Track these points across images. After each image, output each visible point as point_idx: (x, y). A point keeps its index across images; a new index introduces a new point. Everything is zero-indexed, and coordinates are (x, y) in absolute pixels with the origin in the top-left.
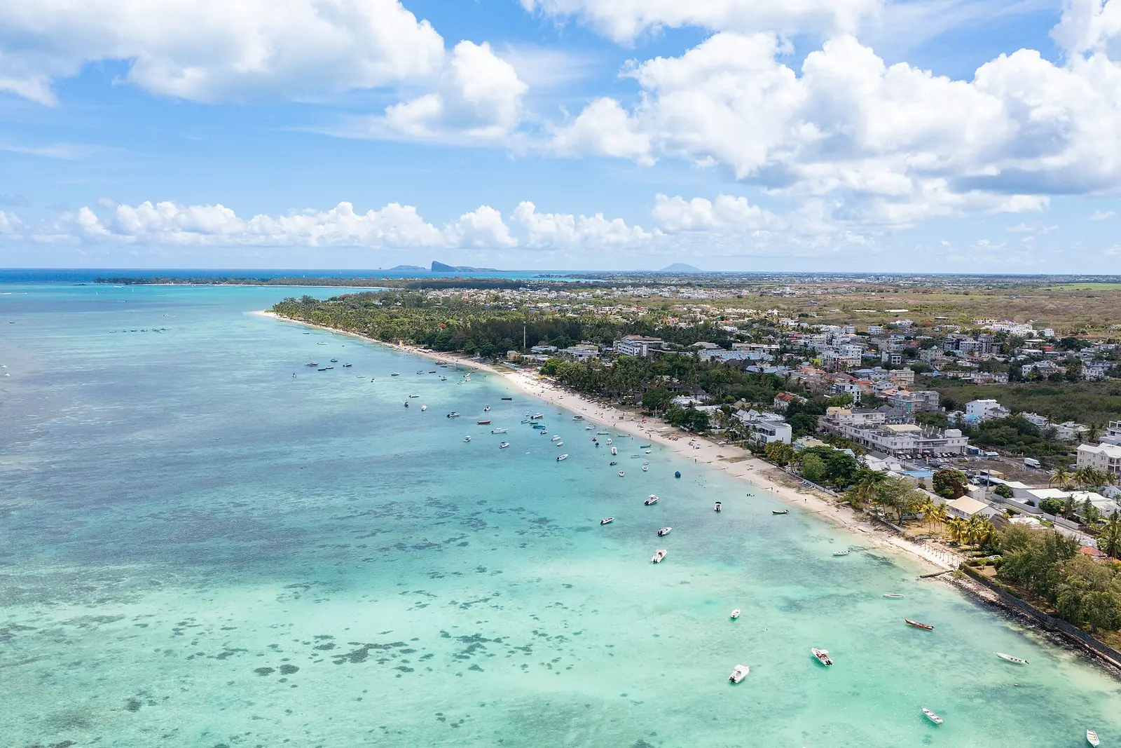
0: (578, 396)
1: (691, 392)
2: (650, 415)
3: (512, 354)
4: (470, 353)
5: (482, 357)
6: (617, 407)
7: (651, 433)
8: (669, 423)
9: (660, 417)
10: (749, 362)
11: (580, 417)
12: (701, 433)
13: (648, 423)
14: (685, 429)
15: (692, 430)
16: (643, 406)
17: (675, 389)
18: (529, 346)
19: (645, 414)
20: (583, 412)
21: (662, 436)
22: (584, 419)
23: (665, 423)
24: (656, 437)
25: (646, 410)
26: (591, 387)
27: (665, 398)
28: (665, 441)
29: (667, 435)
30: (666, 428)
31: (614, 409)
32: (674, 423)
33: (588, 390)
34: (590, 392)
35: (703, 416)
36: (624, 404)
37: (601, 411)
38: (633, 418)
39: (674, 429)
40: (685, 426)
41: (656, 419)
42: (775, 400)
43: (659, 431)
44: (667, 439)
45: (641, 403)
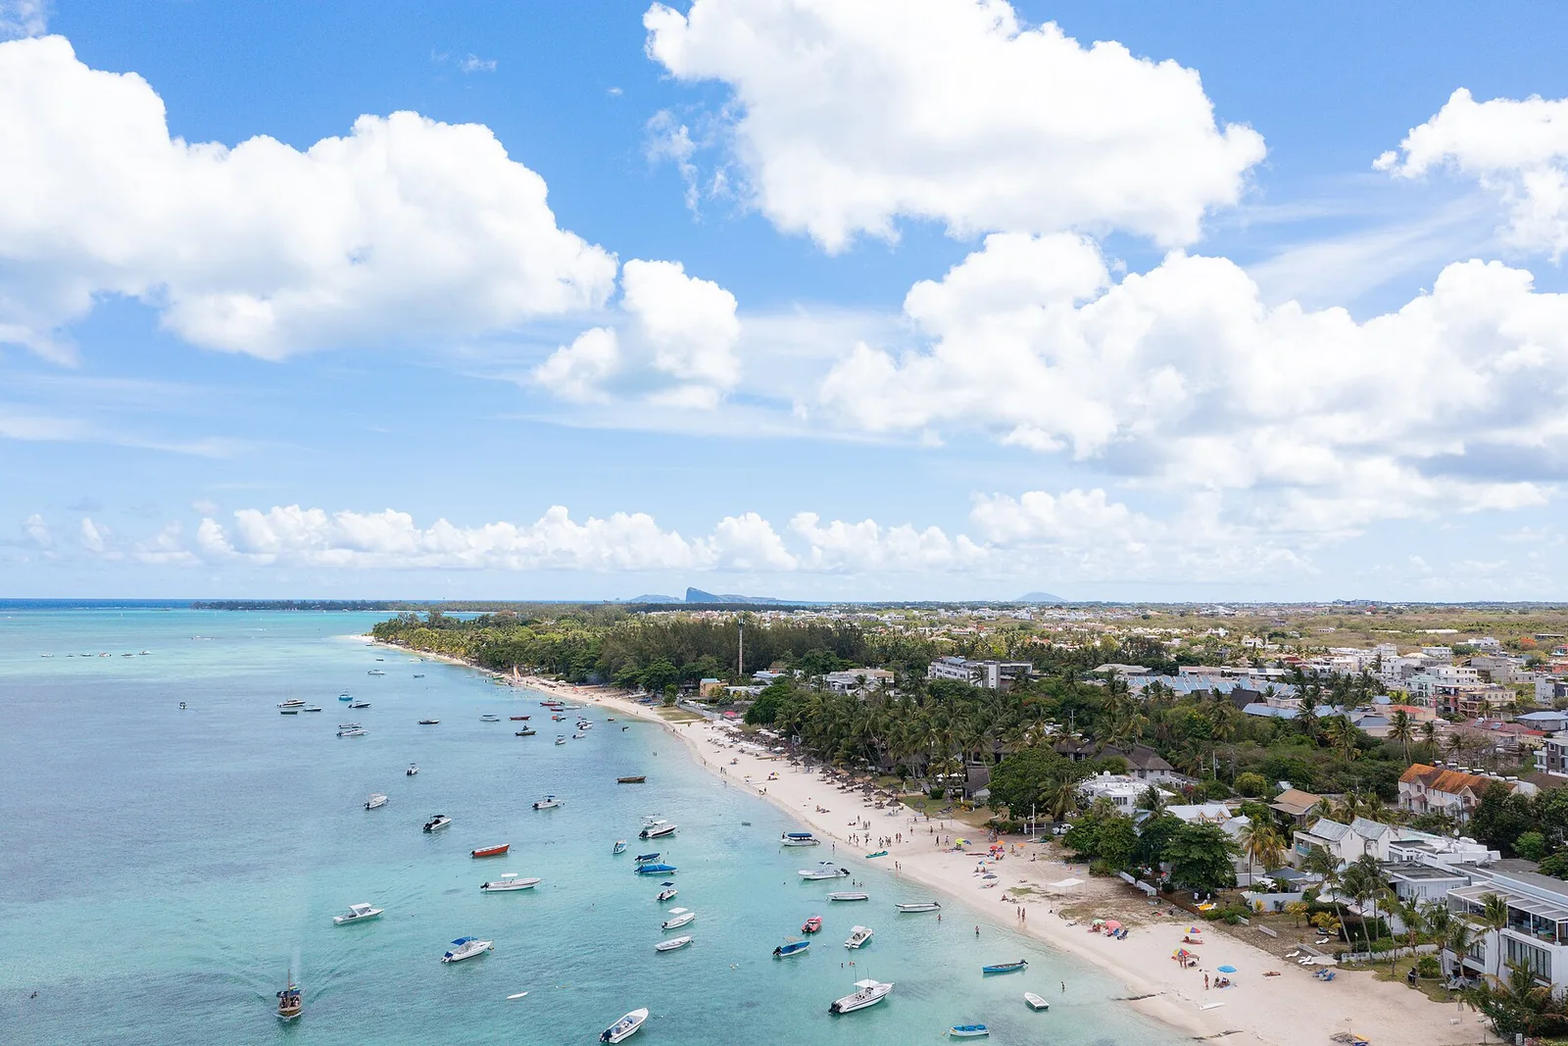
0: (817, 772)
1: (1128, 761)
2: (1015, 830)
3: (709, 684)
4: (628, 685)
5: (649, 691)
6: (916, 804)
7: (1024, 902)
8: (1080, 859)
9: (1047, 839)
10: (1241, 696)
11: (803, 837)
12: (1206, 906)
13: (1009, 860)
14: (1142, 885)
15: (1167, 892)
16: (993, 803)
17: (1077, 756)
18: (750, 671)
19: (997, 829)
20: (818, 819)
21: (1063, 914)
22: (815, 843)
23: (1068, 860)
24: (1043, 918)
25: (1003, 816)
26: (853, 749)
27: (1059, 780)
28: (1077, 938)
29: (1078, 910)
30: (1076, 881)
31: (908, 812)
32: (1099, 864)
33: (847, 758)
34: (850, 761)
35: (1207, 838)
36: (937, 796)
37: (870, 814)
38: (960, 841)
39: (1102, 886)
40: (1139, 876)
41: (1033, 846)
42: (1403, 787)
43: (1052, 891)
44: (1081, 931)
45: (985, 793)
